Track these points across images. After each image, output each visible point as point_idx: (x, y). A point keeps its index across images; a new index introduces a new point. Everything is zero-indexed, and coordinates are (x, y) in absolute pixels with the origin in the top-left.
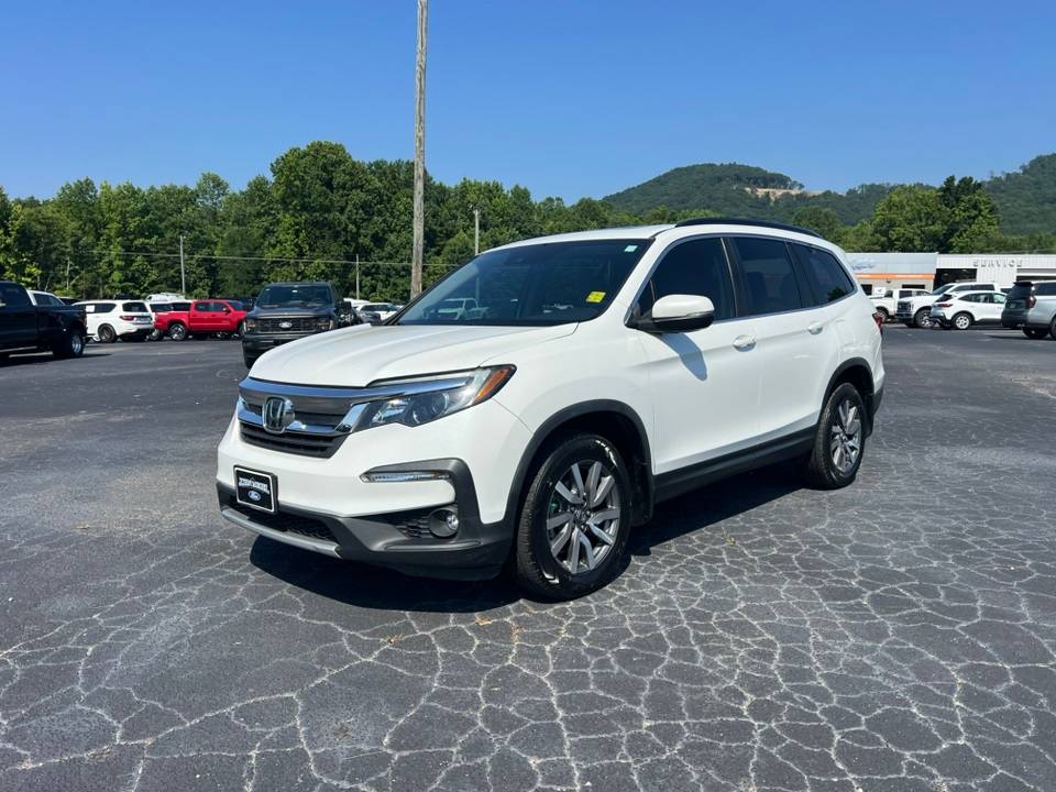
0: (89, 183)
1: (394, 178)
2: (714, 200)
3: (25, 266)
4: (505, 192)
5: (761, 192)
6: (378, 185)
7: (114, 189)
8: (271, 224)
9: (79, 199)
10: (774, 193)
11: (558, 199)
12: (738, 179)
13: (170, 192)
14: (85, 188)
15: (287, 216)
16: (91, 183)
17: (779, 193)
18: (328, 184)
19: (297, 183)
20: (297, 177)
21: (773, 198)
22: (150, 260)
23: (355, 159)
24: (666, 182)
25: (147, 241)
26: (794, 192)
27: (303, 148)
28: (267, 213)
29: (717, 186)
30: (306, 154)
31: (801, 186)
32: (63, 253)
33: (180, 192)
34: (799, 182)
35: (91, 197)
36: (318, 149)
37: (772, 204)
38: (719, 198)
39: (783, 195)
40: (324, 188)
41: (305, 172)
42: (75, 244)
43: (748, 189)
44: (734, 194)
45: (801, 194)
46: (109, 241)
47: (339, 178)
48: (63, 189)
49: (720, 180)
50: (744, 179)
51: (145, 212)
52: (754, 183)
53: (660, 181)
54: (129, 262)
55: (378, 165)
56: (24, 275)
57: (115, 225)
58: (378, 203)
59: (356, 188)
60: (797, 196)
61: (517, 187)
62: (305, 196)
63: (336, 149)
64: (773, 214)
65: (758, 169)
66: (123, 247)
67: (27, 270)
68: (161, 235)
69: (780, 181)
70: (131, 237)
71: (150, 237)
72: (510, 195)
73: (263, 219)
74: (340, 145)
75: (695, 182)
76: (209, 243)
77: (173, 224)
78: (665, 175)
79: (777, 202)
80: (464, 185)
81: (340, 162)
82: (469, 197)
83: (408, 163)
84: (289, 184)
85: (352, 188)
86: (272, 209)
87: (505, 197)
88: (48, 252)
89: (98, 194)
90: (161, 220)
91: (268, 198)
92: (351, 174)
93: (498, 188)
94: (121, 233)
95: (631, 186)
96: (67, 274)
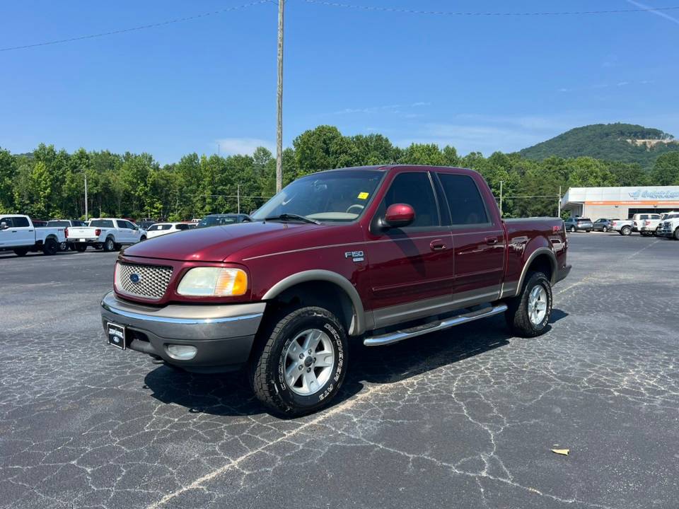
0: (195, 156)
1: (367, 145)
2: (602, 149)
3: (154, 203)
4: (440, 150)
5: (639, 142)
6: (356, 150)
7: (208, 159)
8: (293, 176)
9: (190, 165)
10: (650, 143)
11: (478, 153)
12: (622, 134)
13: (238, 159)
14: (193, 158)
15: (302, 171)
16: (197, 155)
17: (654, 142)
18: (327, 152)
19: (308, 151)
20: (308, 148)
21: (649, 146)
22: (226, 199)
23: (343, 135)
24: (567, 138)
25: (224, 187)
26: (666, 141)
27: (313, 129)
28: (291, 170)
29: (605, 139)
30: (314, 133)
31: (672, 137)
32: (175, 196)
33: (243, 159)
34: (670, 134)
35: (196, 163)
36: (321, 130)
37: (648, 150)
38: (606, 148)
39: (657, 143)
40: (324, 154)
41: (313, 145)
42: (180, 190)
43: (629, 141)
44: (618, 144)
45: (672, 142)
46: (204, 188)
47: (333, 148)
48: (182, 160)
49: (607, 135)
50: (626, 133)
51: (224, 170)
52: (634, 136)
53: (562, 138)
54: (214, 200)
55: (358, 138)
56: (154, 208)
57: (208, 179)
58: (356, 162)
59: (344, 152)
60: (668, 144)
61: (448, 147)
62: (313, 159)
63: (332, 130)
64: (648, 157)
65: (637, 126)
66: (212, 191)
67: (155, 205)
68: (232, 184)
69: (655, 133)
70: (216, 186)
71: (226, 185)
72: (443, 152)
73: (289, 173)
74: (335, 127)
75: (588, 137)
76: (258, 188)
77: (239, 177)
78: (566, 133)
79: (652, 148)
80: (412, 148)
81: (333, 138)
82: (415, 155)
83: (377, 136)
84: (303, 152)
85: (340, 154)
86: (294, 167)
87: (440, 154)
88: (167, 195)
89: (200, 161)
90: (232, 176)
91: (291, 161)
92: (340, 145)
93: (435, 148)
94: (210, 183)
95: (541, 142)
96: (176, 207)
